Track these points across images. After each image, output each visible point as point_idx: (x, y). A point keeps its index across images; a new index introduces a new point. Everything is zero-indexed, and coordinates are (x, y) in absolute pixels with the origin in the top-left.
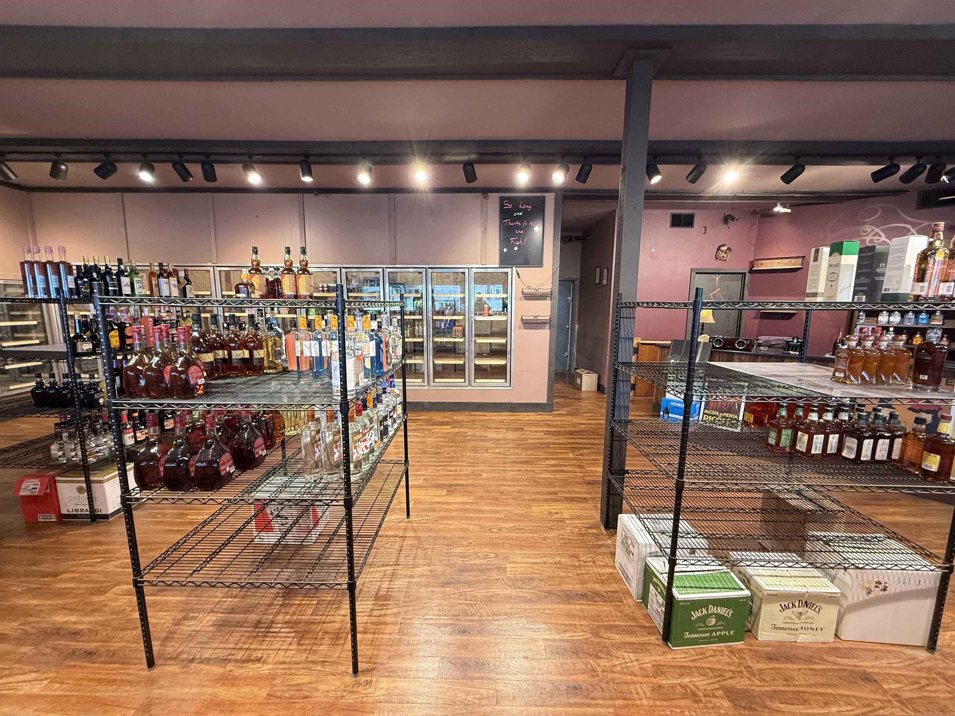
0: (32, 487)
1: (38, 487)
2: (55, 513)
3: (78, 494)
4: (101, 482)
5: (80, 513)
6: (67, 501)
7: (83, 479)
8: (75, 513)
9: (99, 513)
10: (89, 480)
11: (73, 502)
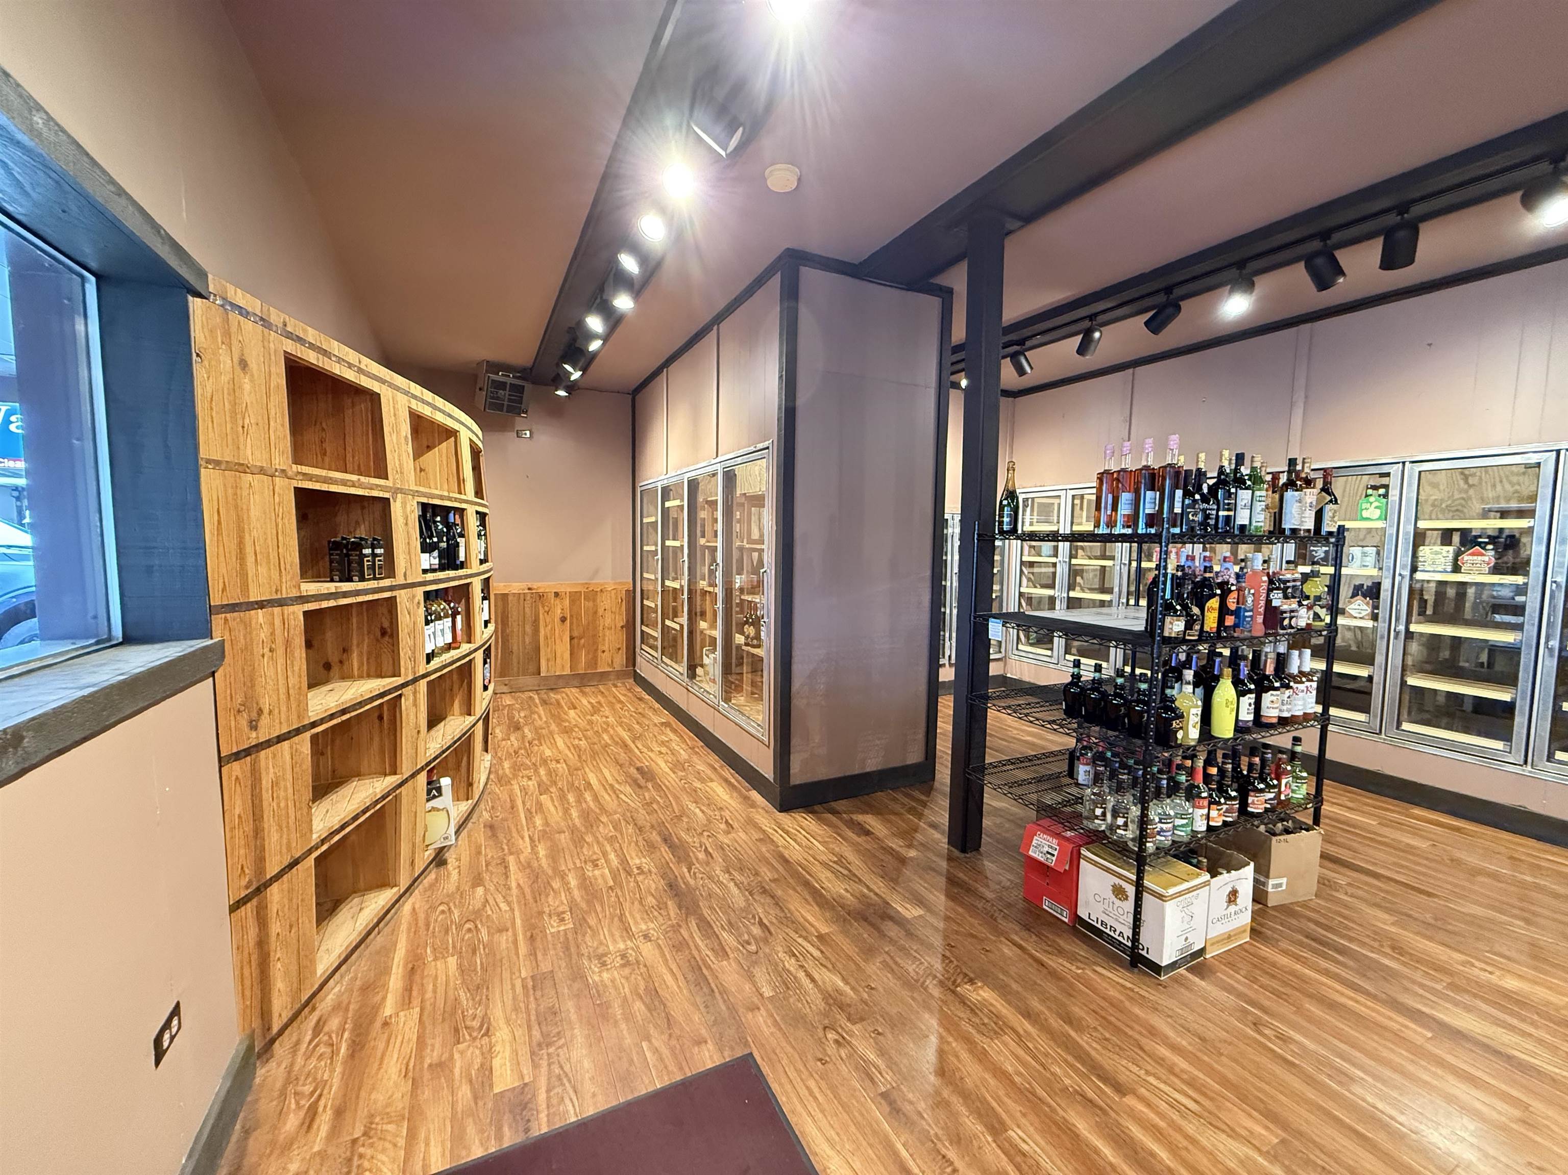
0: (1046, 849)
1: (1056, 853)
2: (1070, 910)
3: (1113, 898)
4: (1160, 897)
5: (1107, 931)
6: (1091, 899)
7: (1134, 878)
8: (1099, 926)
9: (1144, 953)
10: (1142, 885)
11: (1101, 907)
